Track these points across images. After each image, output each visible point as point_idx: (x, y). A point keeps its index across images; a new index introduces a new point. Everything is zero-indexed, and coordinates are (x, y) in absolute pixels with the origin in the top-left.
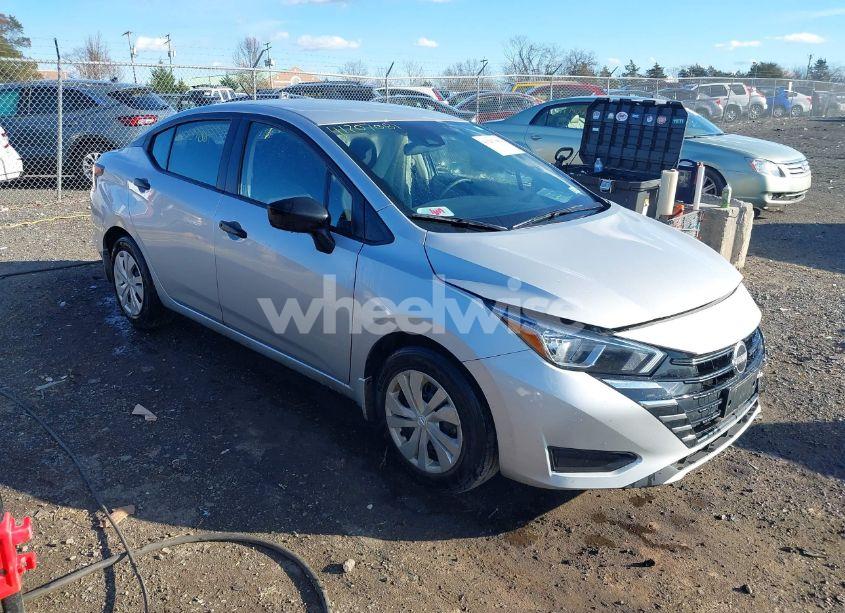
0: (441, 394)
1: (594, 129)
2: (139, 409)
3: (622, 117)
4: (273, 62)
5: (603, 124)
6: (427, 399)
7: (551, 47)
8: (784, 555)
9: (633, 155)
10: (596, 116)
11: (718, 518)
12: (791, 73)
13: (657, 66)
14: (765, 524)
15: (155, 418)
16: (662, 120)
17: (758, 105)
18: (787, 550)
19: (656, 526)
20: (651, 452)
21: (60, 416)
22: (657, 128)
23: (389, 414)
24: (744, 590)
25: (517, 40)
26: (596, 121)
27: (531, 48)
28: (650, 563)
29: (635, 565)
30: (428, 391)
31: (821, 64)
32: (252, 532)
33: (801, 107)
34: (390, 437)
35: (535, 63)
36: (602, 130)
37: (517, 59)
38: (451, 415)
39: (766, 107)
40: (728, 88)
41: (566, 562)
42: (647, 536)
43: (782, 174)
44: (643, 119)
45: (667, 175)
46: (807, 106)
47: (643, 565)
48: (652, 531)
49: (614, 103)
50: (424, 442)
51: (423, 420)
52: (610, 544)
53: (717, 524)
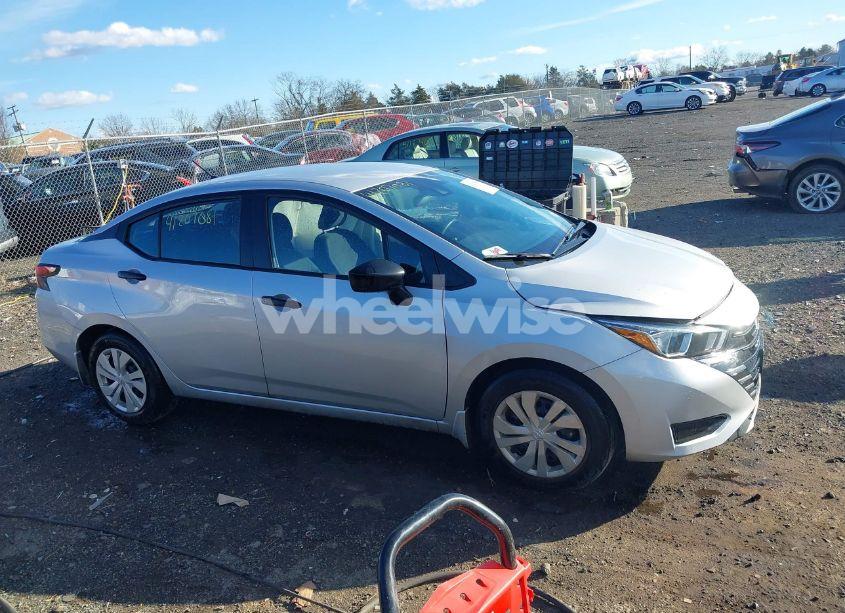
0: (559, 405)
1: (488, 159)
2: (223, 499)
3: (513, 144)
4: (23, 126)
5: (495, 152)
6: (541, 414)
7: (316, 80)
8: (832, 466)
9: (516, 177)
10: (488, 146)
11: (771, 452)
12: (532, 82)
13: (419, 88)
14: (803, 448)
15: (246, 503)
16: (550, 143)
17: (529, 114)
18: (831, 461)
19: (736, 471)
20: (735, 410)
21: (146, 526)
22: (547, 149)
23: (497, 436)
24: (829, 496)
25: (284, 77)
26: (488, 151)
27: (300, 83)
28: (757, 497)
29: (746, 502)
30: (542, 407)
31: (553, 70)
32: (437, 569)
33: (561, 112)
34: (502, 457)
35: (306, 96)
36: (495, 158)
37: (288, 94)
38: (572, 421)
39: (535, 115)
40: (503, 102)
41: (699, 515)
42: (737, 479)
43: (613, 173)
44: (532, 144)
45: (577, 190)
46: (565, 111)
47: (752, 500)
48: (736, 475)
49: (503, 133)
50: (542, 452)
51: (542, 432)
52: (718, 493)
53: (772, 456)
